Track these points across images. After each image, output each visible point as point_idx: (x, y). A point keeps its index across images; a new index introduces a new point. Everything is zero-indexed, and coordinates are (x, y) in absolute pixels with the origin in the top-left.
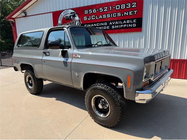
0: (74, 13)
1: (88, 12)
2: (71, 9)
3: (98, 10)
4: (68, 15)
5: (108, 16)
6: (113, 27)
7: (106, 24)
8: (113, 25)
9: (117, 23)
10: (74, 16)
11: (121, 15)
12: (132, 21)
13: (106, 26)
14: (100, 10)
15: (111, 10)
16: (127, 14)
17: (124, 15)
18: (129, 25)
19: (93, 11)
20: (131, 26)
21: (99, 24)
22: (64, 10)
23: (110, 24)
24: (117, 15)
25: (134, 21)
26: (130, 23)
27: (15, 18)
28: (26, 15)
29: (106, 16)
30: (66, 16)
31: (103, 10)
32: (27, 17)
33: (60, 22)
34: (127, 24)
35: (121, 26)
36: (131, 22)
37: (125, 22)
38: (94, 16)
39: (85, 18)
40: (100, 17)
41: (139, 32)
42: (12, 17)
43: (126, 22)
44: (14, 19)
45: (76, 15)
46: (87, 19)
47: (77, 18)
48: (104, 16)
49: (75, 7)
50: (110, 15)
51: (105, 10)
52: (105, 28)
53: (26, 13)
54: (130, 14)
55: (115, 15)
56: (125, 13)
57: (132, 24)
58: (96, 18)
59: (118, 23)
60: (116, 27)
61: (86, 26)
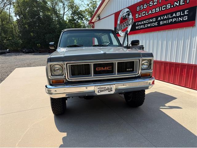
0: (129, 11)
1: (140, 8)
2: (127, 8)
3: (148, 5)
4: (125, 15)
5: (158, 10)
6: (161, 23)
7: (154, 20)
8: (161, 20)
9: (165, 17)
10: (129, 15)
11: (171, 6)
12: (184, 13)
13: (155, 22)
14: (150, 4)
15: (160, 2)
16: (178, 5)
17: (174, 5)
18: (179, 18)
19: (143, 7)
20: (182, 20)
21: (148, 21)
22: (122, 10)
23: (159, 19)
24: (166, 7)
25: (186, 13)
26: (180, 16)
27: (95, 22)
28: (99, 18)
29: (156, 10)
30: (123, 15)
31: (153, 4)
32: (100, 20)
33: (119, 22)
34: (176, 17)
35: (170, 21)
36: (181, 14)
37: (174, 15)
38: (144, 12)
39: (137, 16)
40: (149, 13)
41: (191, 27)
42: (92, 22)
43: (176, 15)
44: (93, 23)
45: (130, 13)
46: (139, 16)
47: (131, 16)
48: (154, 11)
49: (130, 5)
50: (159, 9)
51: (154, 4)
52: (154, 24)
53: (99, 17)
54: (181, 4)
55: (164, 8)
56: (175, 3)
57: (183, 16)
58: (146, 14)
59: (167, 17)
60: (164, 22)
61: (137, 24)
